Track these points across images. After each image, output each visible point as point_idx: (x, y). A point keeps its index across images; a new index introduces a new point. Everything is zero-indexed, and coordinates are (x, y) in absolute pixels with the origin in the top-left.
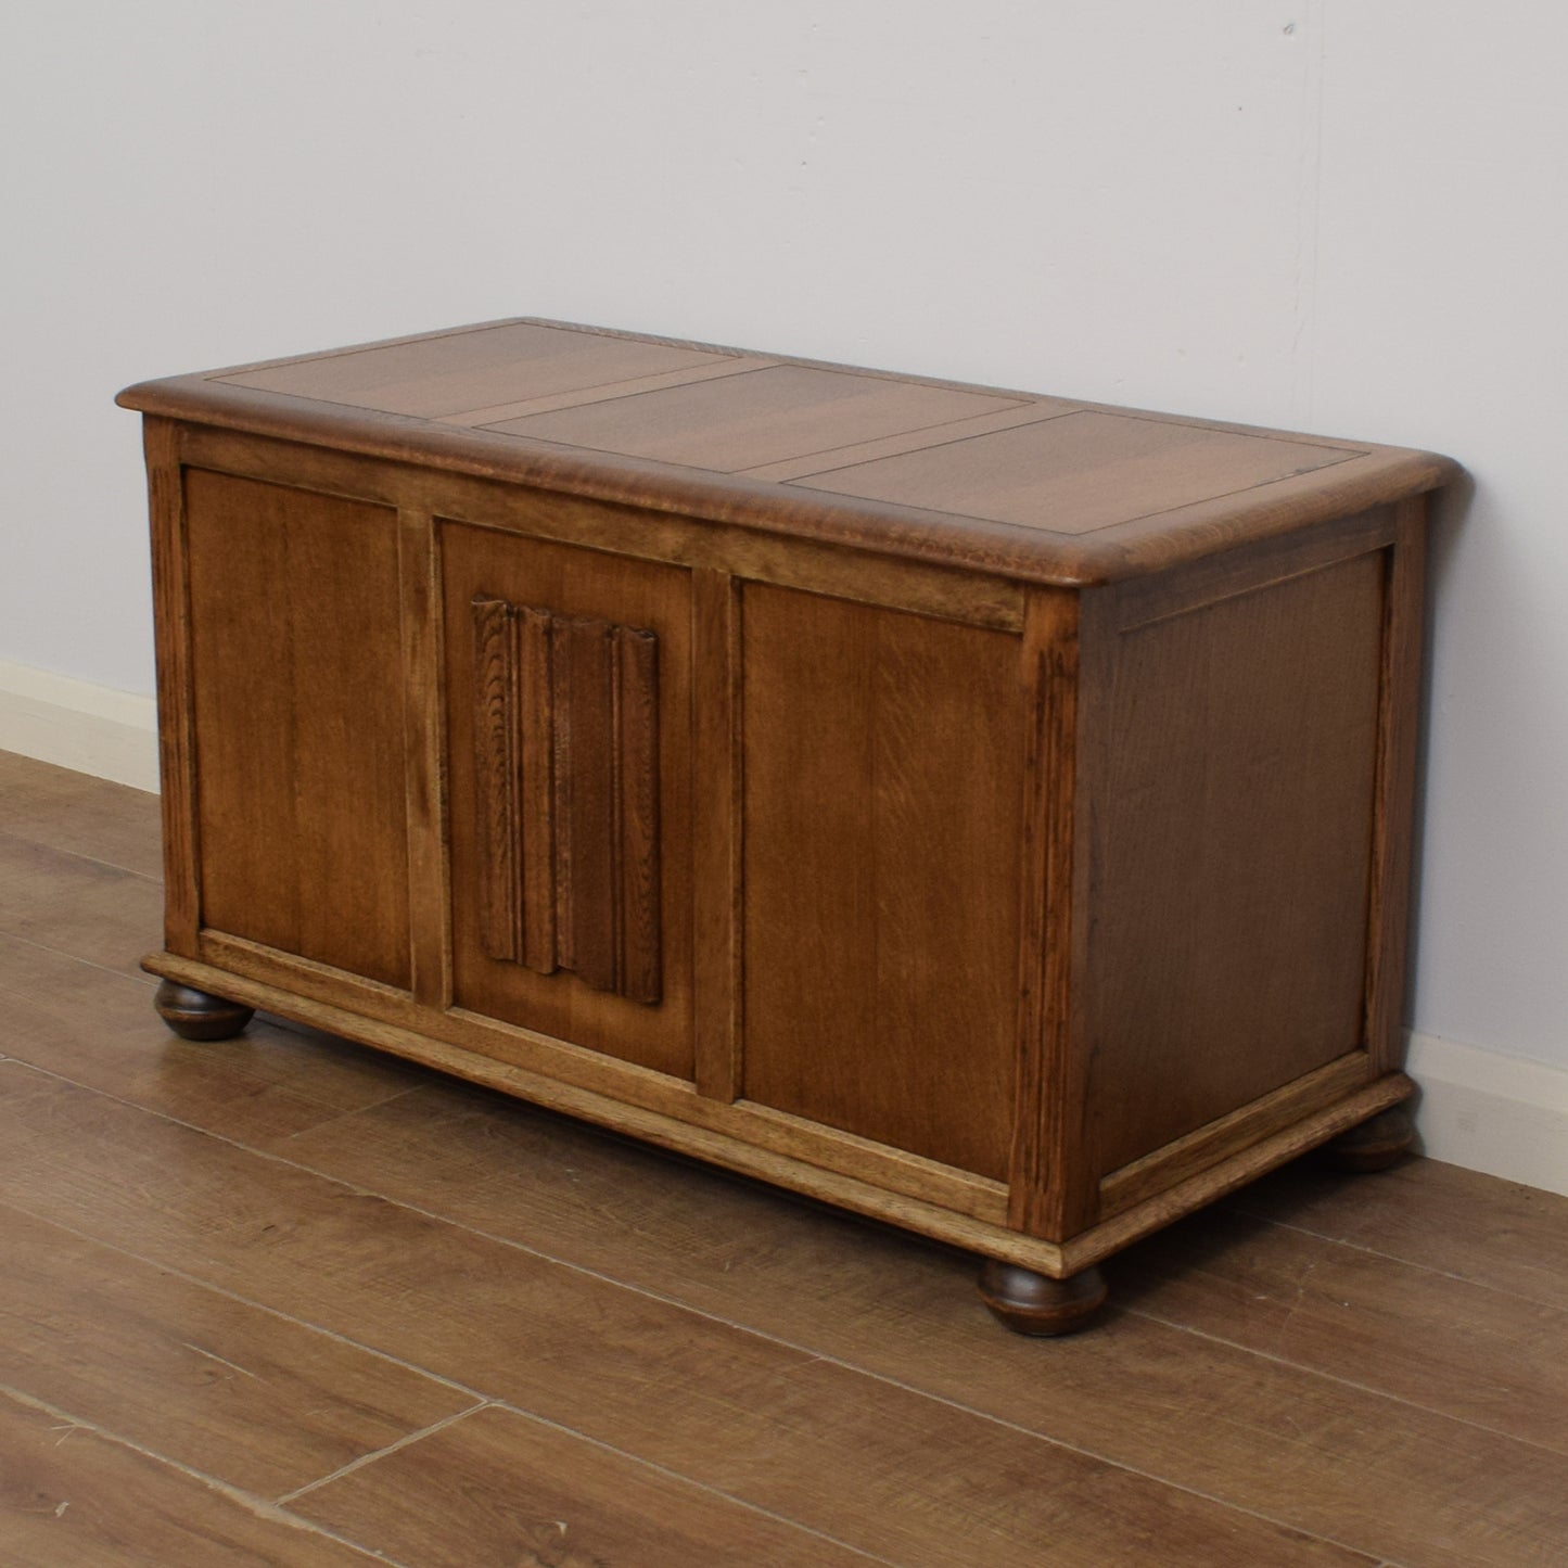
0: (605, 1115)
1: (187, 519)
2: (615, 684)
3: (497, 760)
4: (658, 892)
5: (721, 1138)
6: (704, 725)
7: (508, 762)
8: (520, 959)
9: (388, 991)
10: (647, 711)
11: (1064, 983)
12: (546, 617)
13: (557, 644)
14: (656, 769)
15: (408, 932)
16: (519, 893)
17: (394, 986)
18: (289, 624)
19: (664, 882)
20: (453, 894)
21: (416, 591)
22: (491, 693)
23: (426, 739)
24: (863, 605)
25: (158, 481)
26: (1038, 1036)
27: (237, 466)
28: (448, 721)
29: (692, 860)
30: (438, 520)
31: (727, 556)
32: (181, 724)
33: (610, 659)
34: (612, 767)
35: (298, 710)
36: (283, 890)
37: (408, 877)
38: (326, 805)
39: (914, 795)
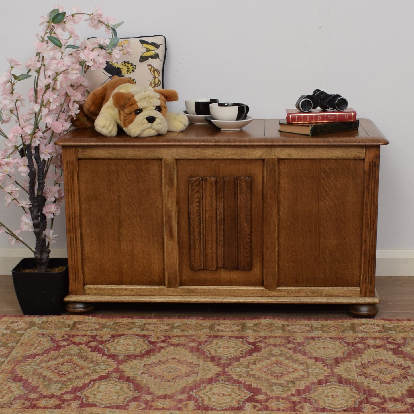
1: (79, 174)
2: (239, 192)
3: (198, 218)
4: (251, 241)
6: (268, 196)
7: (202, 218)
8: (205, 269)
9: (157, 287)
10: (250, 197)
12: (215, 179)
13: (219, 185)
14: (251, 211)
15: (164, 270)
16: (205, 251)
18: (119, 196)
19: (253, 239)
20: (179, 257)
21: (169, 179)
22: (195, 201)
23: (172, 218)
24: (317, 160)
25: (69, 165)
26: (368, 250)
27: (101, 156)
28: (179, 212)
29: (263, 231)
30: (177, 160)
31: (276, 154)
32: (77, 231)
33: (237, 186)
34: (238, 213)
35: (122, 219)
36: (115, 269)
37: (164, 256)
38: (132, 242)
39: (331, 202)
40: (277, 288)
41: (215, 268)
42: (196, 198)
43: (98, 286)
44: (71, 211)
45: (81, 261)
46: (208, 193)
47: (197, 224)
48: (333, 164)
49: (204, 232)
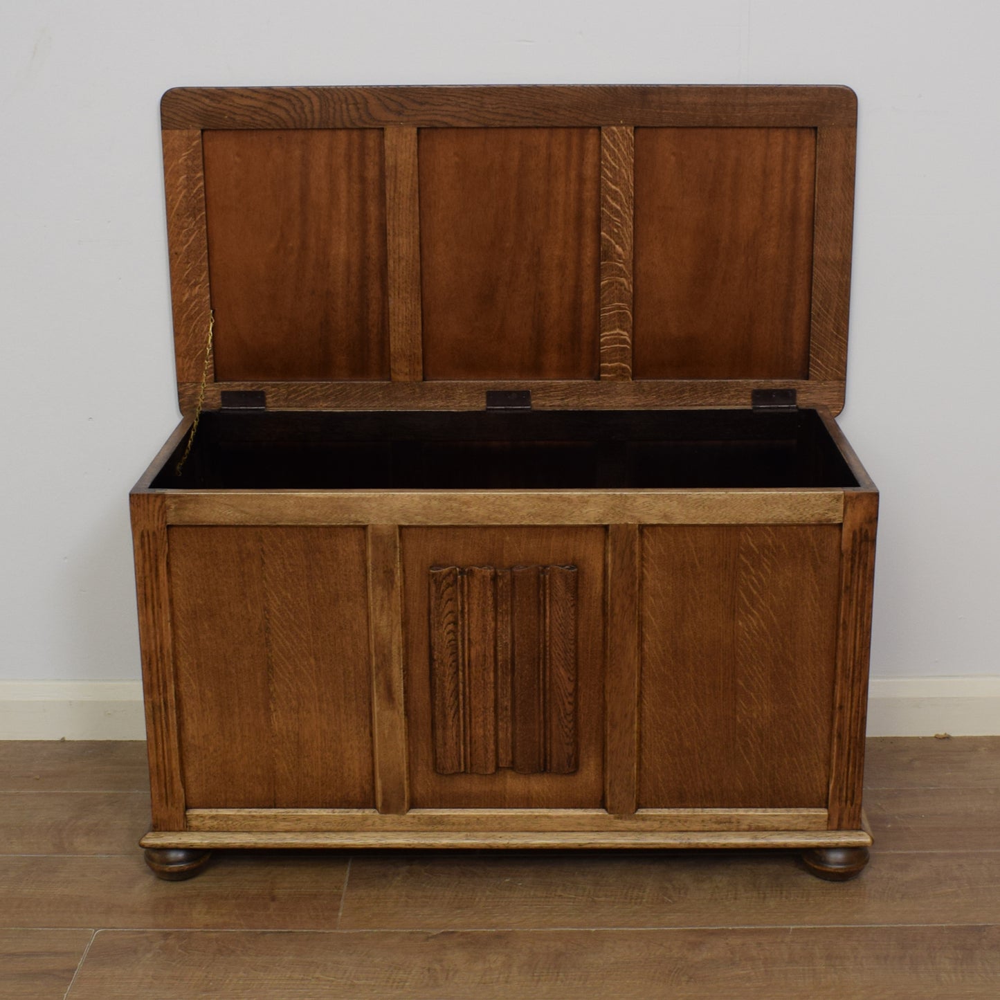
1: (169, 559)
3: (451, 659)
4: (576, 709)
5: (629, 834)
7: (461, 659)
8: (468, 770)
9: (356, 813)
10: (571, 610)
12: (492, 570)
13: (501, 584)
17: (361, 808)
18: (266, 609)
19: (581, 703)
20: (409, 745)
21: (384, 572)
22: (446, 621)
23: (392, 658)
24: (730, 526)
25: (146, 539)
26: (848, 728)
27: (222, 520)
28: (407, 645)
29: (604, 686)
30: (401, 527)
31: (636, 514)
32: (168, 688)
33: (545, 585)
34: (545, 647)
35: (273, 660)
36: (259, 772)
37: (372, 742)
38: (298, 713)
39: (763, 620)
40: (637, 813)
41: (491, 769)
42: (447, 615)
43: (219, 810)
44: (153, 645)
45: (178, 757)
46: (476, 602)
47: (449, 671)
48: (769, 535)
49: (467, 689)
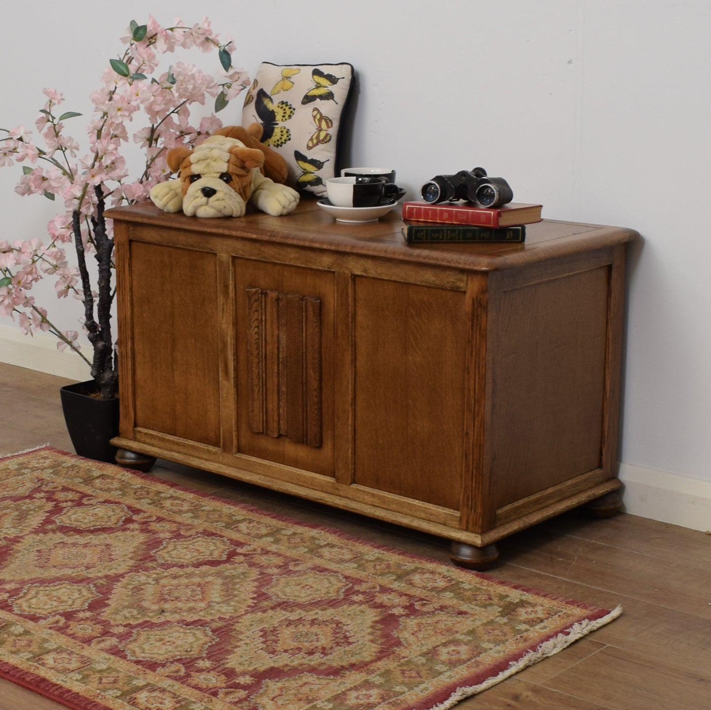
0: (299, 492)
1: (131, 261)
2: (304, 319)
3: (257, 352)
4: (320, 402)
5: (345, 499)
6: (339, 333)
7: (261, 353)
8: (264, 433)
9: (211, 448)
10: (317, 330)
11: (482, 429)
12: (276, 294)
13: (281, 305)
14: (320, 353)
15: (219, 423)
16: (264, 405)
17: (213, 446)
18: (172, 302)
19: (323, 398)
21: (224, 286)
22: (254, 325)
23: (228, 345)
25: (120, 247)
26: (472, 451)
29: (334, 389)
30: (233, 257)
31: (349, 267)
33: (302, 309)
34: (303, 353)
35: (175, 336)
36: (168, 409)
38: (186, 374)
39: (423, 357)
40: (352, 486)
41: (276, 435)
42: (254, 321)
43: (149, 430)
44: (122, 315)
45: (130, 390)
46: (269, 314)
47: (255, 360)
48: (425, 294)
49: (264, 375)
